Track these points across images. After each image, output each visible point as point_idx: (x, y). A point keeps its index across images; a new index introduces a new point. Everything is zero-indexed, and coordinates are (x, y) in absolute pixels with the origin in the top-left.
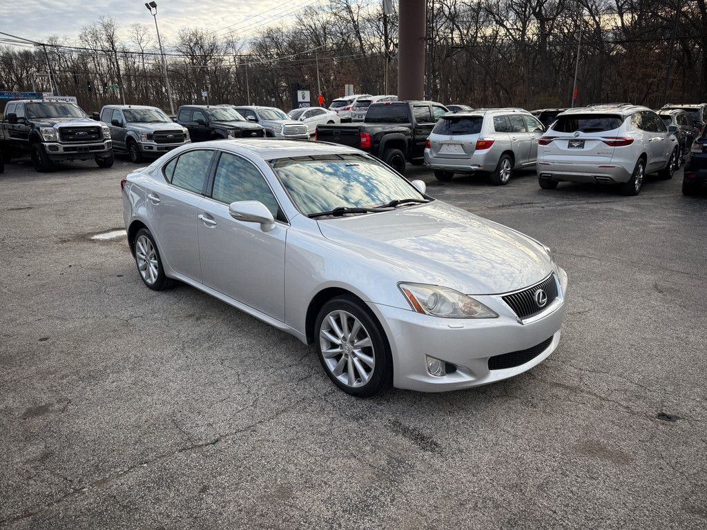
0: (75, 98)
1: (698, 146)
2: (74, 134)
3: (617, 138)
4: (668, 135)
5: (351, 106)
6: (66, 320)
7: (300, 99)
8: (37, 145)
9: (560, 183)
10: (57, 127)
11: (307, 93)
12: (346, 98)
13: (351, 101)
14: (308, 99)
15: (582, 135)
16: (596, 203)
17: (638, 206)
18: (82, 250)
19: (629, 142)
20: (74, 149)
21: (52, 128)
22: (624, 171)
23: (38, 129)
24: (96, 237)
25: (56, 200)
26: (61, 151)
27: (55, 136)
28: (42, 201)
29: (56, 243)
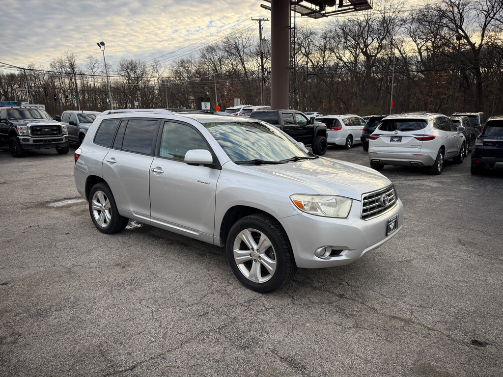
0: (44, 106)
1: (480, 141)
2: (41, 130)
3: (424, 135)
4: (459, 134)
5: (239, 113)
6: (23, 268)
7: (203, 108)
8: (14, 138)
9: (385, 166)
10: (29, 125)
11: (208, 104)
12: (235, 108)
13: (238, 110)
14: (209, 108)
15: (400, 133)
16: (412, 180)
17: (442, 183)
18: (41, 214)
19: (432, 138)
20: (41, 141)
21: (26, 127)
22: (430, 158)
23: (16, 127)
24: (51, 204)
25: (24, 177)
26: (31, 142)
27: (27, 132)
28: (14, 178)
29: (22, 209)
